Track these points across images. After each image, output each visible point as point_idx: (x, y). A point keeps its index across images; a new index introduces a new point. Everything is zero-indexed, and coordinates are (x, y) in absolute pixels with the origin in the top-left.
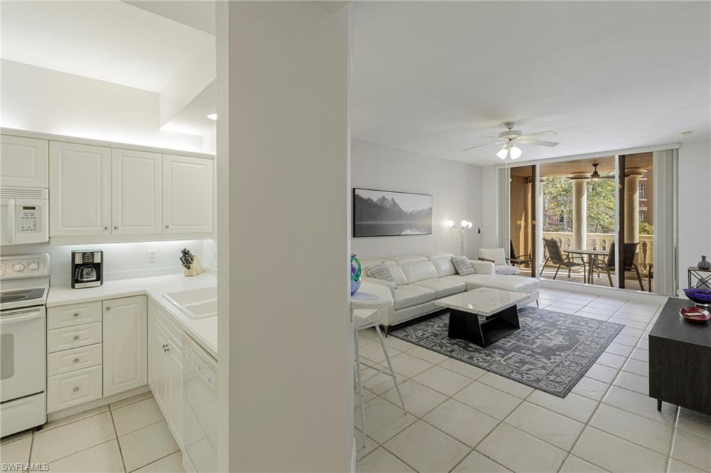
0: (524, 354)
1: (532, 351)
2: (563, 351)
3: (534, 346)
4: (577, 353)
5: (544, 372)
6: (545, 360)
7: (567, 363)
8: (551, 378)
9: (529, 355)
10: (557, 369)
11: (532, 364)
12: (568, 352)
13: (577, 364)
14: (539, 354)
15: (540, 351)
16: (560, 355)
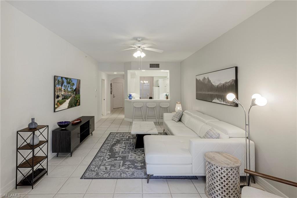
0: (125, 139)
1: (123, 140)
2: (114, 143)
3: (123, 142)
4: (109, 144)
5: (116, 136)
6: (118, 139)
7: (112, 140)
8: (114, 135)
9: (123, 139)
10: (113, 137)
11: (120, 137)
12: (112, 144)
13: (109, 140)
14: (120, 140)
15: (121, 141)
16: (114, 142)
